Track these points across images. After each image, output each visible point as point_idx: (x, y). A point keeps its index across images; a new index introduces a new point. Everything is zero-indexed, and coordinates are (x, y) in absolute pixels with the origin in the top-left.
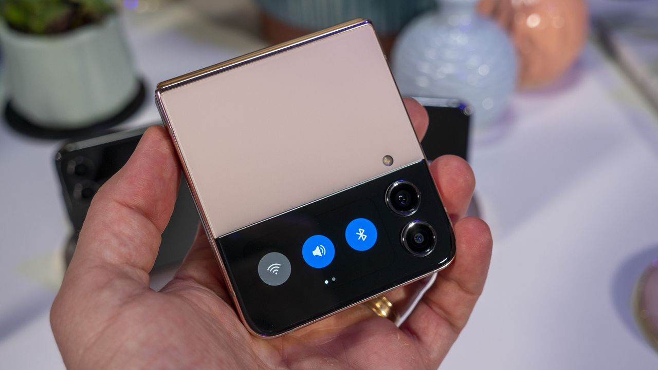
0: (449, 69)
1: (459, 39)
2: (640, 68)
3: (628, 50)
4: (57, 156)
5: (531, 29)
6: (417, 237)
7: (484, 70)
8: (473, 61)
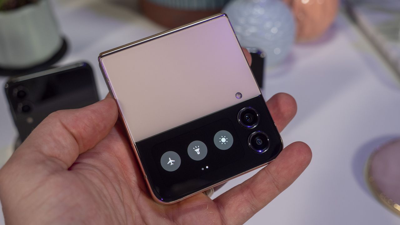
0: (253, 30)
1: (259, 11)
2: (371, 29)
3: (364, 18)
4: (6, 86)
5: (304, 5)
6: (258, 141)
7: (274, 30)
8: (268, 25)
